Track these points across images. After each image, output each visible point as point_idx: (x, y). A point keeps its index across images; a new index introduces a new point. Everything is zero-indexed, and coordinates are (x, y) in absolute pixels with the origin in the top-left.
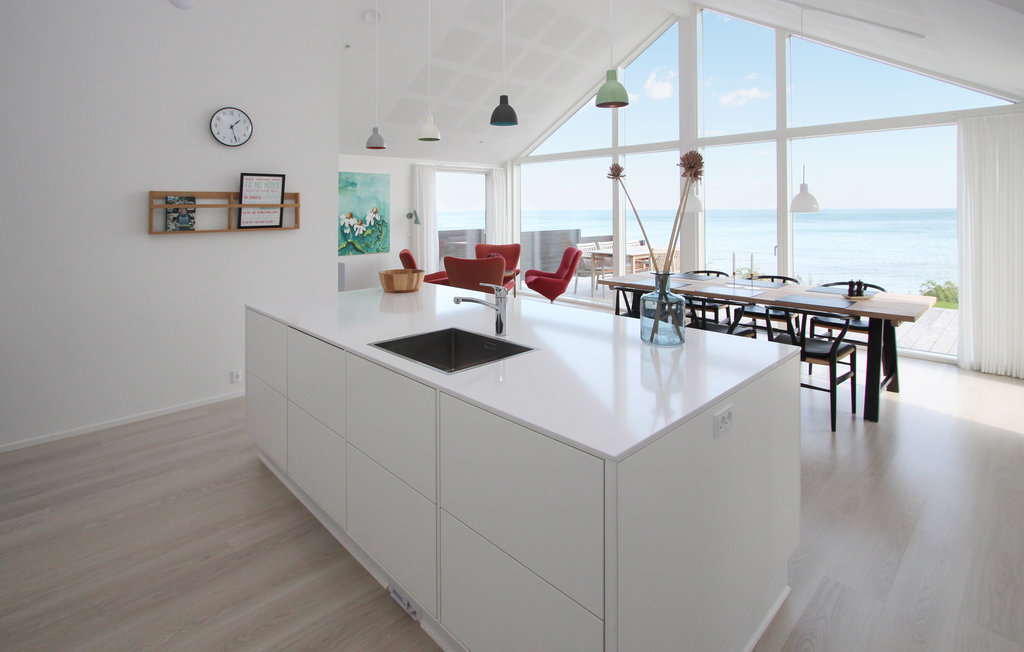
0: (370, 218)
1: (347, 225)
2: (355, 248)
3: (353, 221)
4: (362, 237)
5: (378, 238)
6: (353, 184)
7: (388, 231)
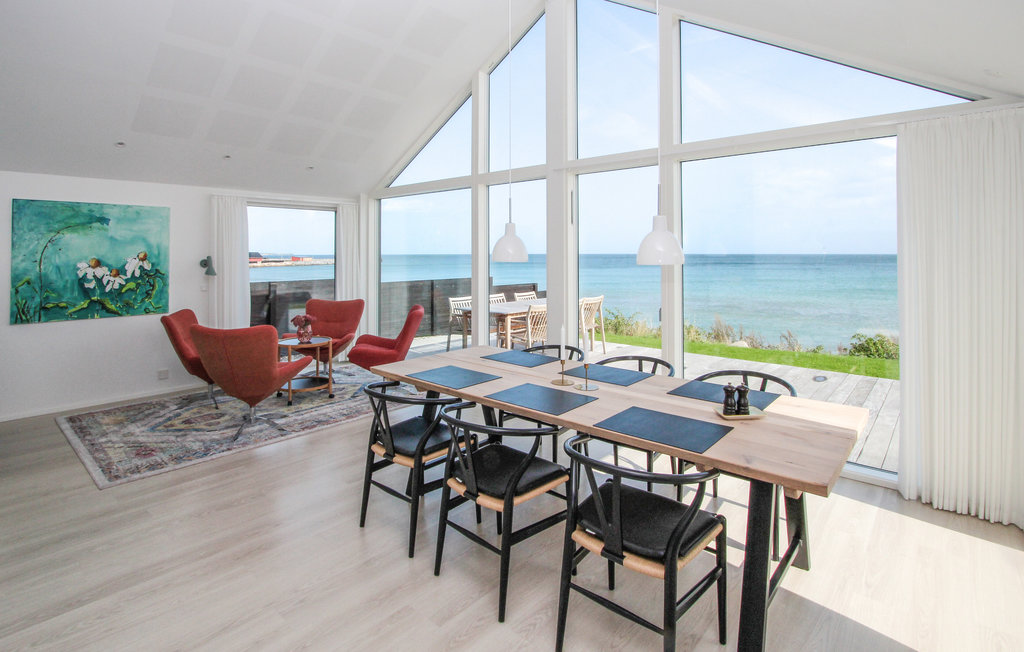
0: (133, 266)
1: (90, 277)
2: (104, 307)
3: (100, 272)
4: (118, 294)
5: (148, 294)
6: (103, 220)
7: (166, 285)
